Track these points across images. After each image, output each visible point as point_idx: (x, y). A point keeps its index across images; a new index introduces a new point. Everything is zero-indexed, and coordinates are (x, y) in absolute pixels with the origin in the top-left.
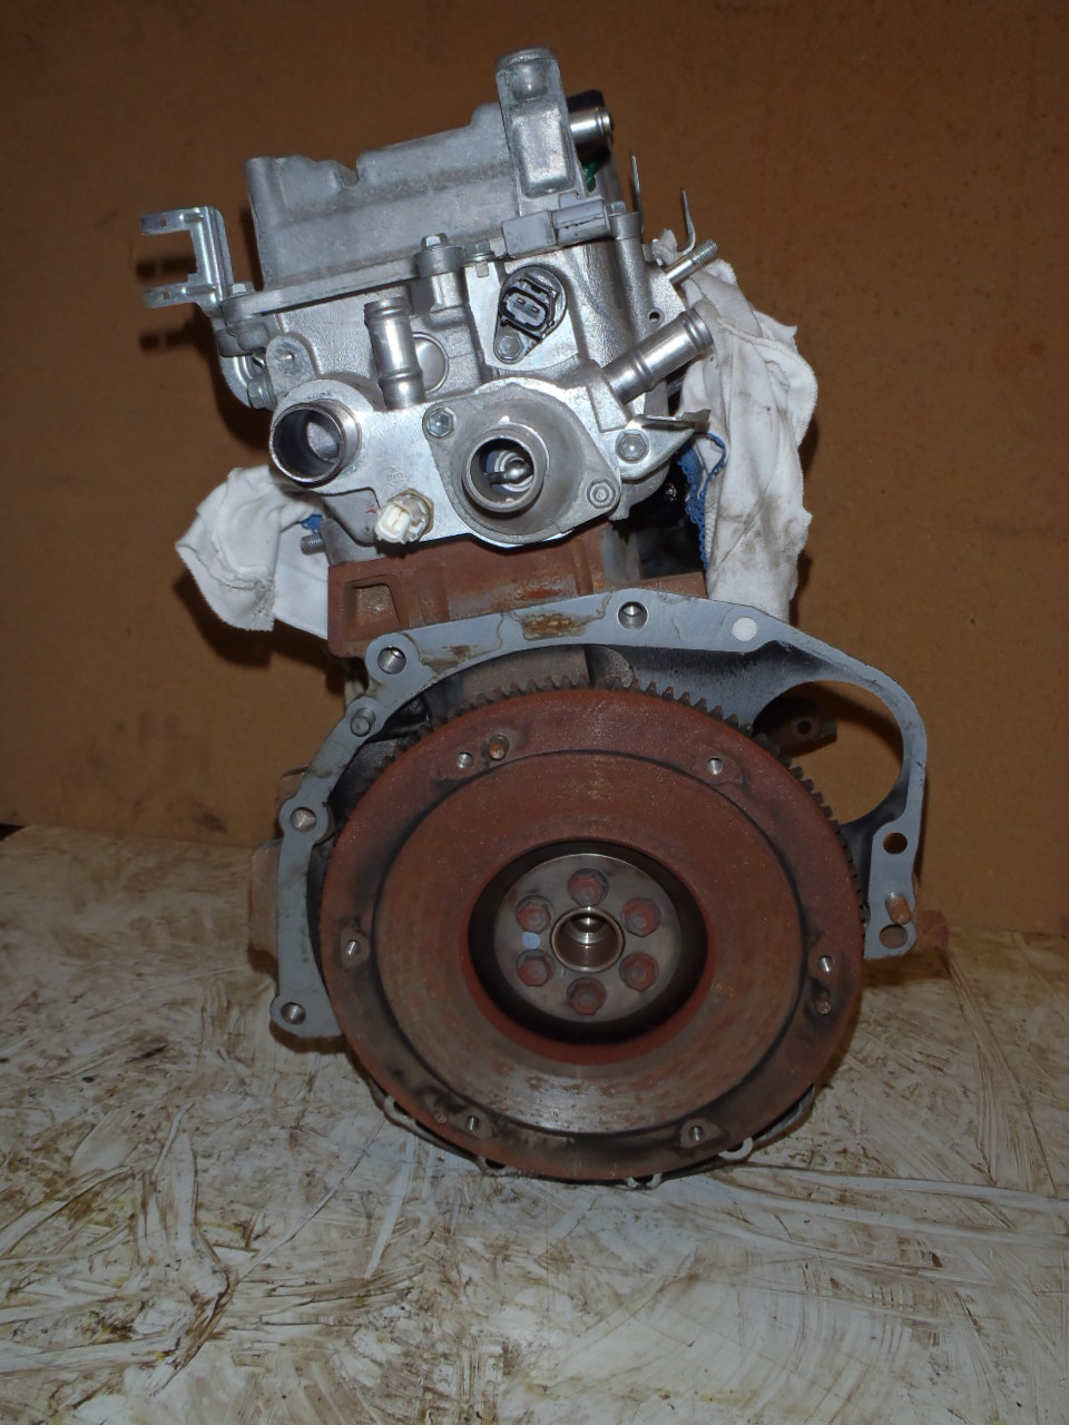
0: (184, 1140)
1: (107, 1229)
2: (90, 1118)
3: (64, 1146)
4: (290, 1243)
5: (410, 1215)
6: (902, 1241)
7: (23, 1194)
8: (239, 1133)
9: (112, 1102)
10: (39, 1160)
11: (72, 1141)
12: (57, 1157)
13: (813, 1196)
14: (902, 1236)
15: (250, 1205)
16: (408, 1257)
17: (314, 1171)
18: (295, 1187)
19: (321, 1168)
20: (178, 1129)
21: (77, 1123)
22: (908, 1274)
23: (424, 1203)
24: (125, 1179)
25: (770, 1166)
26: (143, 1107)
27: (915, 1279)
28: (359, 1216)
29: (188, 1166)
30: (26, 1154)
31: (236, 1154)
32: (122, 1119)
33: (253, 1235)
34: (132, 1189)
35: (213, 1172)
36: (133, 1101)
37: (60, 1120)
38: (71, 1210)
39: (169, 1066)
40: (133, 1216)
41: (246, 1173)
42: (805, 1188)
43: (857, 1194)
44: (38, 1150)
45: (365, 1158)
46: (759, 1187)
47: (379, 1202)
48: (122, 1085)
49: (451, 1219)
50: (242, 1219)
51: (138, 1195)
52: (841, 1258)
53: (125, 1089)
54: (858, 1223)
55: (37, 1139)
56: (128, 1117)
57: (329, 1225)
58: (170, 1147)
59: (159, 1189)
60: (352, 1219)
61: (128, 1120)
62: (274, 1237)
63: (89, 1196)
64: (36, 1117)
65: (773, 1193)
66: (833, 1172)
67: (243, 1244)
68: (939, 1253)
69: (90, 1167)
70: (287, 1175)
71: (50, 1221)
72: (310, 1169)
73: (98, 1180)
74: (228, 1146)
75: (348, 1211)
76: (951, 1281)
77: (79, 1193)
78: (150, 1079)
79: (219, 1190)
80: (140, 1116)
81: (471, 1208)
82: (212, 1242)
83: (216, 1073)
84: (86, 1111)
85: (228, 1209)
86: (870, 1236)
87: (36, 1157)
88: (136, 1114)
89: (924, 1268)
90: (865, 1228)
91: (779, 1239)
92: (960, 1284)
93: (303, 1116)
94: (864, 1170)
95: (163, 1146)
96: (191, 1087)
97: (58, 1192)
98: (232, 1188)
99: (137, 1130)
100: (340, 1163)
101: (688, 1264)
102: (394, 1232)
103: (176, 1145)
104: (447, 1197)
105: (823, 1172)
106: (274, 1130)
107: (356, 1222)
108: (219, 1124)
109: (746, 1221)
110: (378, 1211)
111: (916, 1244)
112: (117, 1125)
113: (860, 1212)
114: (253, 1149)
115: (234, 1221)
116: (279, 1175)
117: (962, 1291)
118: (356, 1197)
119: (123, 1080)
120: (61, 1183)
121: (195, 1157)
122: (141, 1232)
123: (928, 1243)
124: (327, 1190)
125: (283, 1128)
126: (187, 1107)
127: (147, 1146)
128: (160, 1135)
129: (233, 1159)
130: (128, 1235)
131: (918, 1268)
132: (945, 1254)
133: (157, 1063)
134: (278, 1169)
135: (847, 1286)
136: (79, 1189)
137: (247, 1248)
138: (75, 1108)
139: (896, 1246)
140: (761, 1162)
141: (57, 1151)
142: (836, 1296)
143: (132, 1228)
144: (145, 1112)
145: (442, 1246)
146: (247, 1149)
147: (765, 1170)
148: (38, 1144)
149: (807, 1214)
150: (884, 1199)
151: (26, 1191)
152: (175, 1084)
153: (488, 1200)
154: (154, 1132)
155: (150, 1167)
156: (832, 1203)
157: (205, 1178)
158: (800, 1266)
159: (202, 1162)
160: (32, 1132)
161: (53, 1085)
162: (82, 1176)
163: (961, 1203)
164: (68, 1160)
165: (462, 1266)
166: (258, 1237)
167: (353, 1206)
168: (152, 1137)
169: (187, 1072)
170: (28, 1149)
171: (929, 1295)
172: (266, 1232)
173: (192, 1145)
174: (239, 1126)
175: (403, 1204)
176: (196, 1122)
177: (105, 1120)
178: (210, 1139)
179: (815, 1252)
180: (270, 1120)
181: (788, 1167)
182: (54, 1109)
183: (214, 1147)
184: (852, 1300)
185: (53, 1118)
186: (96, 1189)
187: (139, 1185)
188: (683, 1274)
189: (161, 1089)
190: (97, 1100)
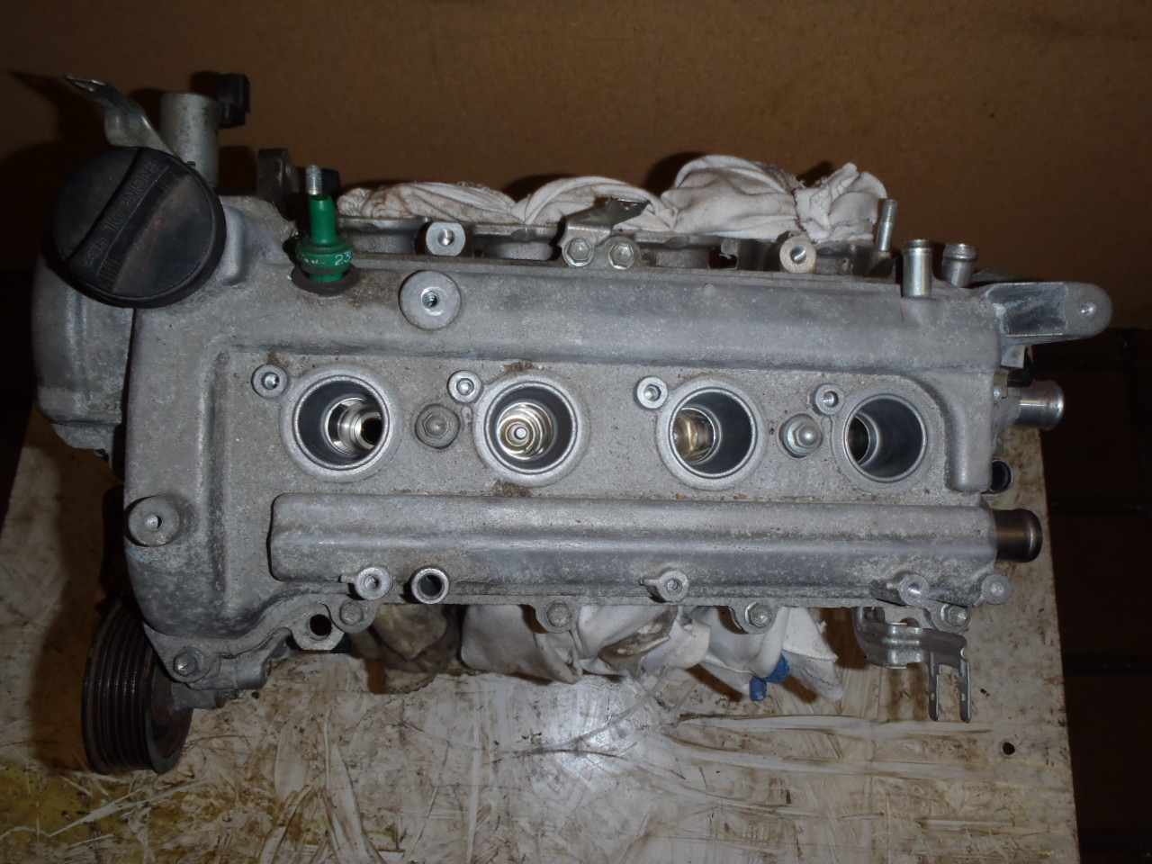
0: (335, 748)
1: (316, 847)
2: (270, 739)
3: (265, 771)
4: (420, 841)
5: (484, 803)
6: (772, 782)
7: (258, 824)
8: (369, 737)
9: (279, 718)
10: (256, 790)
11: (268, 767)
12: (265, 783)
13: (725, 745)
14: (773, 777)
15: (391, 810)
16: (488, 841)
17: (421, 769)
18: (413, 787)
19: (425, 765)
20: (329, 742)
21: (265, 746)
22: (770, 813)
23: (491, 790)
24: (311, 799)
25: (702, 716)
26: (300, 720)
27: (773, 816)
28: (455, 809)
29: (344, 779)
30: (246, 785)
31: (372, 761)
32: (291, 736)
33: (399, 838)
34: (318, 808)
35: (362, 782)
36: (291, 715)
37: (254, 744)
38: (291, 833)
39: (302, 668)
40: (327, 833)
41: (381, 779)
42: (721, 736)
43: (754, 737)
44: (251, 779)
45: (450, 749)
46: (693, 741)
47: (465, 794)
48: (280, 697)
49: (508, 803)
50: (389, 824)
51: (323, 812)
52: (736, 804)
53: (282, 701)
54: (748, 768)
55: (246, 768)
56: (295, 732)
57: (439, 820)
58: (330, 761)
59: (335, 804)
60: (451, 812)
61: (296, 738)
62: (411, 837)
63: (296, 818)
64: (238, 745)
65: (701, 746)
66: (741, 716)
67: (394, 847)
68: (792, 790)
69: (287, 791)
70: (406, 777)
71: (282, 845)
72: (419, 768)
73: (297, 802)
74: (364, 753)
75: (449, 805)
76: (793, 815)
77: (290, 816)
78: (296, 686)
79: (370, 799)
80: (302, 731)
81: (519, 790)
82: (377, 848)
83: (336, 670)
84: (266, 731)
85: (379, 815)
86: (754, 780)
87: (253, 786)
88: (299, 728)
89: (781, 806)
90: (751, 773)
91: (700, 791)
92: (797, 817)
93: (404, 710)
94: (760, 712)
95: (324, 760)
96: (324, 691)
97: (277, 818)
98: (376, 796)
99: (305, 746)
100: (436, 758)
101: (645, 823)
102: (477, 821)
103: (333, 758)
104: (504, 781)
105: (735, 718)
106: (389, 729)
107: (454, 815)
108: (352, 729)
109: (682, 777)
110: (465, 804)
111: (779, 783)
112: (290, 743)
113: (752, 756)
114: (382, 753)
115: (385, 826)
116: (401, 777)
117: (798, 823)
118: (450, 790)
119: (277, 691)
120: (276, 811)
121: (347, 769)
122: (336, 848)
123: (787, 781)
124: (433, 787)
125: (394, 726)
126: (327, 714)
127: (316, 762)
128: (320, 748)
129: (370, 766)
130: (329, 850)
131: (776, 806)
132: (796, 791)
133: (294, 665)
134: (399, 771)
135: (734, 829)
136: (289, 813)
137: (397, 850)
138: (258, 730)
139: (767, 787)
140: (697, 712)
141: (263, 779)
142: (726, 839)
143: (329, 843)
144: (304, 724)
145: (506, 828)
146: (376, 754)
147: (697, 722)
148: (249, 775)
149: (720, 764)
150: (768, 740)
151: (259, 819)
152: (313, 689)
153: (529, 780)
154: (315, 746)
155: (323, 784)
156: (735, 750)
157: (359, 786)
158: (709, 816)
159: (351, 771)
160: (241, 761)
161: (235, 707)
162: (286, 801)
163: (814, 736)
164: (272, 785)
165: (519, 845)
166: (402, 838)
167: (450, 800)
168: (315, 752)
169: (317, 672)
170: (246, 780)
171: (778, 830)
172: (405, 833)
173: (342, 755)
174: (367, 729)
175: (479, 793)
176: (338, 729)
177: (281, 739)
178: (351, 746)
179: (720, 801)
180: (383, 719)
181: (714, 715)
182: (247, 734)
183: (356, 756)
184: (734, 841)
185: (249, 745)
186: (299, 811)
187: (321, 801)
188: (642, 833)
189: (306, 697)
190: (269, 717)
